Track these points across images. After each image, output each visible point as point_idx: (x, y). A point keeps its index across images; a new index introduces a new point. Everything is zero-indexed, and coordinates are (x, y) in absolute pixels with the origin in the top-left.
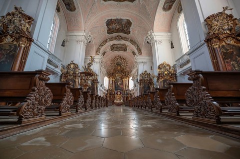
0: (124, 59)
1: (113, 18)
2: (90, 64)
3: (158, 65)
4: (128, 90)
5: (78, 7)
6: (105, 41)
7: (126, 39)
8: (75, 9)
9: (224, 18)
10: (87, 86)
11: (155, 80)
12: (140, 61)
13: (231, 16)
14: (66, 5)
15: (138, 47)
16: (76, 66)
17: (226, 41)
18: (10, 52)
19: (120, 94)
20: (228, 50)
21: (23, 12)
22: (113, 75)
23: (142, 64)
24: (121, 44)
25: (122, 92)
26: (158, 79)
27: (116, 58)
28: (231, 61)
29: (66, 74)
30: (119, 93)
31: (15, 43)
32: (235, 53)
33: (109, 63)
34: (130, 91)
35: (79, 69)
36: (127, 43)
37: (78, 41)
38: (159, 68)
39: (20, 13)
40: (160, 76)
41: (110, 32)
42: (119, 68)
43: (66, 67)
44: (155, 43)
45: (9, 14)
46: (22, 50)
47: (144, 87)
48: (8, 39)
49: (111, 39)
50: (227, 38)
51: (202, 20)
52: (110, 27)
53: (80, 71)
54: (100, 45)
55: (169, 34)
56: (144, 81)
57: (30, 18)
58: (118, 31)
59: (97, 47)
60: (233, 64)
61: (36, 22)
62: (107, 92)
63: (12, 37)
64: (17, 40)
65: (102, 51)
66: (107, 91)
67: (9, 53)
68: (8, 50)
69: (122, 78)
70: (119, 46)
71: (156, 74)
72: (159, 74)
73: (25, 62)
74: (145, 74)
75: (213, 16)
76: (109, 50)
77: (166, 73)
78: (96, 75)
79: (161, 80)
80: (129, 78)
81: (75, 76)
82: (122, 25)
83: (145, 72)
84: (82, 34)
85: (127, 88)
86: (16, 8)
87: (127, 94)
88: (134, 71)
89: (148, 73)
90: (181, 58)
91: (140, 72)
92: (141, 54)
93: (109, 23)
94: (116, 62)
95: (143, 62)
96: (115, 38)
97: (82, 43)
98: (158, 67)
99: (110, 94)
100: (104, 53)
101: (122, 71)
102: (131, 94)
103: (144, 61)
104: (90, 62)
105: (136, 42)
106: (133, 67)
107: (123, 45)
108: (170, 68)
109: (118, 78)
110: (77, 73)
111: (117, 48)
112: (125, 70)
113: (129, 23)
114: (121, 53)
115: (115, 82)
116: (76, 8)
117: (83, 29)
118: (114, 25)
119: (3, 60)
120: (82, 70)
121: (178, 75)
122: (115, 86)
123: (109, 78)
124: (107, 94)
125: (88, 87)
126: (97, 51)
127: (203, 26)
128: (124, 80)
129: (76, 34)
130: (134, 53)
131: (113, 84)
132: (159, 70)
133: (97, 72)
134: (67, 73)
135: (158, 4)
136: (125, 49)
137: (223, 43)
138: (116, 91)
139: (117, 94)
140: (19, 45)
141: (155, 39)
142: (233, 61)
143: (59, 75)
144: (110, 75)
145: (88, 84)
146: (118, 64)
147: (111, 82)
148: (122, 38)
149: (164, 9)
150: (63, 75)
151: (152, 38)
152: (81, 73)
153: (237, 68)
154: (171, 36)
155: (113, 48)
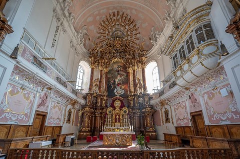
0: (131, 22)
4: (145, 95)
19: (122, 106)
22: (102, 58)
25: (125, 100)
27: (110, 19)
30: (118, 104)
33: (94, 30)
34: (151, 98)
42: (118, 43)
62: (83, 102)
66: (85, 98)
69: (125, 68)
80: (144, 64)
87: (141, 106)
94: (112, 30)
99: (94, 106)
102: (152, 107)
115: (109, 77)
123: (92, 64)
124: (84, 107)
128: (131, 70)
131: (104, 81)
138: (110, 99)
139: (113, 106)
144: (96, 57)
147: (97, 75)
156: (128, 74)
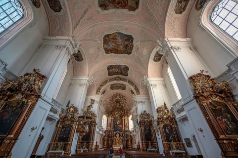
0: (123, 97)
1: (113, 64)
2: (89, 107)
3: (156, 108)
4: (128, 131)
5: (85, 59)
6: (106, 82)
7: (125, 80)
8: (82, 60)
9: (203, 78)
10: (84, 132)
11: (155, 124)
12: (138, 100)
13: (208, 76)
14: (75, 57)
15: (136, 87)
16: (76, 110)
17: (211, 98)
18: (16, 108)
19: (120, 136)
20: (216, 107)
21: (39, 72)
22: (111, 113)
23: (141, 103)
24: (119, 84)
25: (121, 133)
26: (158, 124)
27: (115, 96)
28: (222, 118)
29: (64, 119)
30: (118, 135)
31: (24, 100)
32: (223, 110)
33: (108, 100)
34: (130, 132)
35: (78, 113)
36: (126, 83)
37: (81, 85)
38: (158, 112)
39: (37, 73)
40: (160, 120)
41: (110, 74)
42: (118, 105)
43: (65, 110)
44: (151, 87)
45: (27, 74)
46: (28, 108)
47: (145, 129)
48: (19, 97)
49: (111, 80)
50: (211, 95)
51: (187, 78)
52: (111, 70)
53: (79, 115)
54: (101, 85)
55: (162, 79)
56: (144, 122)
57: (43, 77)
58: (117, 73)
59: (98, 87)
60: (225, 122)
61: (48, 79)
62: (104, 134)
63: (22, 94)
64: (27, 97)
65: (102, 91)
66: (105, 132)
67: (15, 111)
68: (15, 107)
69: (121, 117)
70: (118, 85)
71: (156, 118)
72: (158, 119)
73: (27, 119)
74: (145, 114)
75: (194, 76)
76: (109, 89)
77: (165, 116)
78: (95, 116)
79: (161, 126)
80: (128, 116)
81: (73, 121)
82: (120, 69)
83: (145, 112)
84: (85, 78)
85: (127, 129)
86: (35, 70)
87: (127, 136)
88: (133, 109)
89: (148, 113)
90: (176, 103)
91: (139, 113)
92: (139, 93)
93: (109, 68)
94: (115, 99)
95: (141, 102)
96: (115, 79)
97: (85, 86)
98: (156, 110)
99: (108, 136)
100: (104, 92)
101: (122, 109)
102: (131, 136)
103: (142, 100)
104: (90, 104)
105: (134, 82)
106: (132, 105)
107: (122, 84)
108: (168, 112)
109: (117, 116)
110: (75, 117)
111: (116, 87)
112: (124, 108)
113: (127, 68)
114: (120, 91)
115: (114, 122)
116: (84, 59)
117: (87, 74)
118: (114, 69)
119: (6, 118)
120: (81, 113)
121: (177, 120)
122: (114, 126)
123: (108, 116)
124: (104, 137)
125: (84, 134)
126: (97, 91)
127: (188, 83)
128: (123, 119)
129: (80, 78)
130: (132, 92)
131: (112, 123)
132: (157, 114)
133: (96, 113)
134: (66, 117)
135: (149, 57)
136: (124, 88)
137: (210, 101)
138: (115, 132)
139: (116, 136)
140: (27, 103)
141: (150, 83)
142: (225, 118)
143: (57, 120)
144: (109, 113)
145: (85, 131)
146: (118, 102)
147: (109, 122)
148: (121, 79)
149: (155, 60)
150: (61, 120)
151: (148, 82)
152: (79, 117)
153: (230, 126)
154: (164, 80)
155: (112, 87)
156: (122, 120)
